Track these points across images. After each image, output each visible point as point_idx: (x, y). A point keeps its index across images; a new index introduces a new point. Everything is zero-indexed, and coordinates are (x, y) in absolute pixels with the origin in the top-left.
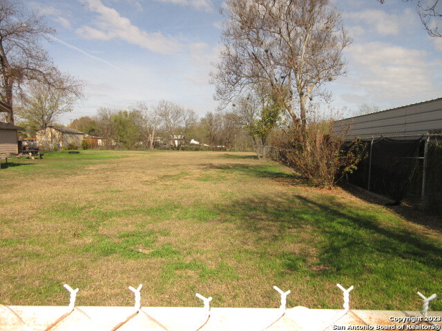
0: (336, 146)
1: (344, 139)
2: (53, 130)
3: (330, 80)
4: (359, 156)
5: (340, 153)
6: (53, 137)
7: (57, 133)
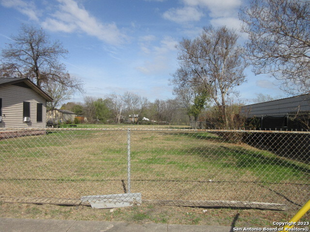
0: (243, 120)
1: (247, 117)
2: (57, 111)
3: (238, 85)
4: (255, 126)
5: (245, 124)
6: (57, 115)
7: (59, 114)
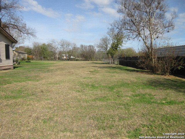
2: (15, 52)
3: (168, 32)
6: (15, 55)
7: (16, 53)
